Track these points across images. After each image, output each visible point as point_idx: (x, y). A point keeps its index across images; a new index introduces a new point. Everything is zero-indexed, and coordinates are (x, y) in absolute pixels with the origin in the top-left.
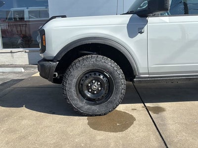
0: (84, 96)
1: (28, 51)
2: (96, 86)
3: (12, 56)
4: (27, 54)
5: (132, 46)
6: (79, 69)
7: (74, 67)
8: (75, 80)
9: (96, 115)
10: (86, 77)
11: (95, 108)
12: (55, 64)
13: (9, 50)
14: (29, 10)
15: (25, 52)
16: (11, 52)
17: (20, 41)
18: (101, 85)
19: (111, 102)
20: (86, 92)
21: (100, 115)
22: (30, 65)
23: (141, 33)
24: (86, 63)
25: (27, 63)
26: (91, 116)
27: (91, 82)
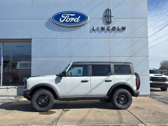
0: (38, 104)
1: (17, 87)
2: (43, 101)
3: (7, 91)
4: (16, 89)
5: (56, 87)
6: (37, 94)
7: (36, 94)
8: (36, 98)
9: (43, 112)
10: (40, 97)
11: (42, 109)
12: (29, 92)
13: (6, 87)
14: (20, 63)
15: (16, 88)
16: (7, 88)
17: (11, 81)
18: (45, 100)
19: (48, 107)
20: (39, 102)
21: (44, 112)
22: (18, 96)
23: (60, 82)
24: (40, 92)
25: (16, 94)
26: (41, 112)
27: (41, 99)
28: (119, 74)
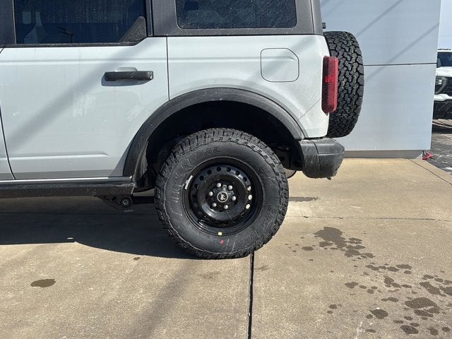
28: (212, 26)
